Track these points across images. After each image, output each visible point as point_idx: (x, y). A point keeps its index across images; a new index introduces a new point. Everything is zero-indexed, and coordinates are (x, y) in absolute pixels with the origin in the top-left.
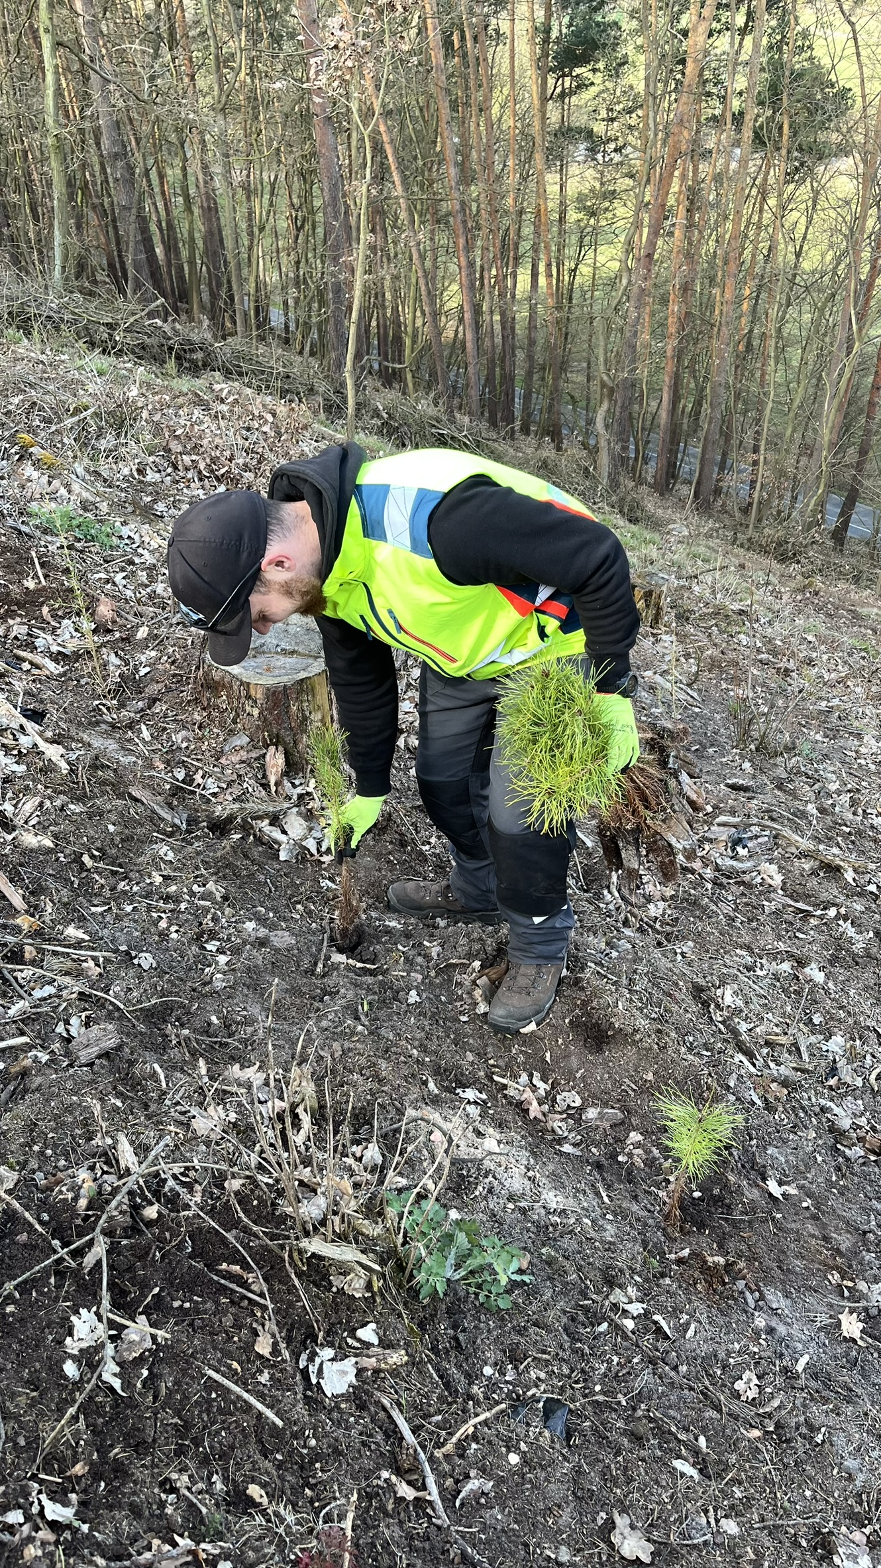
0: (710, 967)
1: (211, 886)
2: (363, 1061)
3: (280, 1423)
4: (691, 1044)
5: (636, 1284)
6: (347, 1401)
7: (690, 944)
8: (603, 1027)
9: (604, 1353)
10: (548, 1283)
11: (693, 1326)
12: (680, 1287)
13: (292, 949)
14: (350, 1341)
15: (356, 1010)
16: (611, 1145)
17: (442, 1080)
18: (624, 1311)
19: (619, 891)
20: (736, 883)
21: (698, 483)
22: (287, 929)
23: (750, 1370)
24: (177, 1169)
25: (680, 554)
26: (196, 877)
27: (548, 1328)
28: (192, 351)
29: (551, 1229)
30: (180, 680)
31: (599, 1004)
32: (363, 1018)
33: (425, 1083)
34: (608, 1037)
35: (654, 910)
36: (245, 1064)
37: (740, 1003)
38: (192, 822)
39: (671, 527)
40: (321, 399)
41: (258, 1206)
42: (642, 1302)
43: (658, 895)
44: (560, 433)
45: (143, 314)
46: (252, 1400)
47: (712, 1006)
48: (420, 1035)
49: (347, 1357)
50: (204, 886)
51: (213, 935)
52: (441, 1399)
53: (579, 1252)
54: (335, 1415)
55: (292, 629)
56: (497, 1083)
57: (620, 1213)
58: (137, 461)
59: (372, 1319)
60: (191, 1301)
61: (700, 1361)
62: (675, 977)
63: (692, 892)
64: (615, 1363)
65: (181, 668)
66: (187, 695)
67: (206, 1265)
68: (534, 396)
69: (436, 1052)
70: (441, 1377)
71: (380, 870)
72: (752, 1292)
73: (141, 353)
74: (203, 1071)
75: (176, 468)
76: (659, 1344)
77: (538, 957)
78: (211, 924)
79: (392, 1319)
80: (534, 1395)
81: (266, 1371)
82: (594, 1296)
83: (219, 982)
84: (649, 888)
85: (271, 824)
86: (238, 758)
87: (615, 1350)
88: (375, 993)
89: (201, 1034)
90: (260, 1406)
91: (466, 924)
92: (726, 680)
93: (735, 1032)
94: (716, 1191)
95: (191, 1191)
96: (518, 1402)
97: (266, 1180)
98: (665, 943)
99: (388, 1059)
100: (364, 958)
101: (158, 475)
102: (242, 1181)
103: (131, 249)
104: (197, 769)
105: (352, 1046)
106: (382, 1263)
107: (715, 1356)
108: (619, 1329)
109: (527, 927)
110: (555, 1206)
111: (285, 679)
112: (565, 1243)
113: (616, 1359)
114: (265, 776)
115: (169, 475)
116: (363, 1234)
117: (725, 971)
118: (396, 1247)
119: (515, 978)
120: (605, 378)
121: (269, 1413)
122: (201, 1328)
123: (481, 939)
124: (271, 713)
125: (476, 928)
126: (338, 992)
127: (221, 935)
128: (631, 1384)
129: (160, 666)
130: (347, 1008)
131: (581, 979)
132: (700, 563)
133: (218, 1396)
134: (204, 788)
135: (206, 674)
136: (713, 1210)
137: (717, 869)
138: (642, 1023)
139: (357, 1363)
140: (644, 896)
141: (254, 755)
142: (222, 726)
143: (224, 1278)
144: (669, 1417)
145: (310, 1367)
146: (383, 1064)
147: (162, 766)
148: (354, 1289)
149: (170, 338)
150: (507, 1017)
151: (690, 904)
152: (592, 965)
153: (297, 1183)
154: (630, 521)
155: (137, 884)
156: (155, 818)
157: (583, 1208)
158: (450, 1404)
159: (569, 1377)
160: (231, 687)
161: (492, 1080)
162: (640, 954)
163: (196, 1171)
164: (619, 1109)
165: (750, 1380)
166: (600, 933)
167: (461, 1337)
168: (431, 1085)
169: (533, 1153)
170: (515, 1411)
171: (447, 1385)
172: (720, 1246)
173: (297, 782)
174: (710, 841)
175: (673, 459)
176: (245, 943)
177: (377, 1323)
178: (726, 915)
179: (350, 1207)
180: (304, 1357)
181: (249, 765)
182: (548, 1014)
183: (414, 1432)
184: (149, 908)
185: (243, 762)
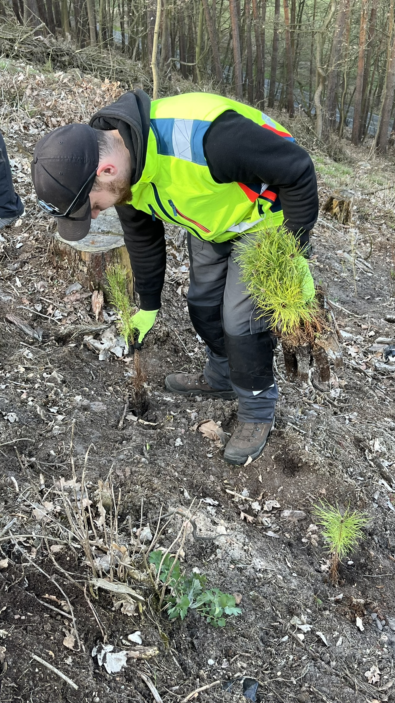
0: (367, 427)
1: (54, 374)
2: (143, 478)
3: (76, 687)
4: (351, 473)
5: (308, 614)
6: (121, 676)
7: (355, 414)
8: (296, 461)
9: (285, 653)
10: (253, 612)
11: (341, 639)
12: (335, 616)
13: (104, 412)
14: (124, 641)
15: (142, 449)
16: (298, 532)
17: (194, 492)
18: (299, 629)
19: (312, 382)
20: (387, 378)
21: (379, 137)
22: (102, 401)
23: (375, 665)
24: (22, 538)
25: (364, 181)
26: (46, 369)
27: (250, 638)
28: (62, 56)
29: (257, 581)
30: (40, 251)
31: (293, 448)
32: (146, 454)
33: (182, 493)
34: (298, 467)
35: (333, 393)
36: (68, 477)
37: (384, 449)
38: (46, 336)
39: (360, 163)
40: (142, 85)
41: (70, 560)
42: (311, 624)
43: (337, 384)
44: (292, 107)
45: (32, 33)
46: (60, 674)
47: (367, 451)
48: (181, 464)
49: (121, 650)
50: (50, 374)
51: (55, 403)
52: (180, 677)
53: (274, 595)
54: (113, 684)
55: (108, 218)
56: (228, 494)
57: (301, 574)
58: (23, 121)
59: (138, 629)
60: (26, 615)
61: (344, 659)
62: (343, 433)
63: (359, 383)
64: (291, 659)
65: (42, 243)
66: (44, 260)
67: (36, 595)
68: (277, 84)
69: (191, 475)
70: (181, 665)
71: (161, 367)
72: (381, 620)
73: (31, 57)
74: (42, 482)
75: (47, 126)
76: (319, 649)
77: (255, 418)
78: (54, 397)
79: (151, 629)
80: (238, 676)
81: (70, 657)
82: (281, 620)
83: (56, 430)
84: (332, 381)
85: (94, 338)
86: (74, 298)
87: (292, 652)
88: (155, 439)
89: (44, 461)
90: (64, 677)
91: (214, 399)
92: (389, 256)
93: (379, 466)
94: (362, 561)
95: (30, 551)
96: (228, 680)
97: (76, 546)
98: (339, 413)
99: (159, 478)
100: (149, 419)
101: (36, 130)
102: (61, 547)
104: (50, 304)
105: (137, 470)
106: (146, 595)
107: (354, 657)
108: (294, 639)
109: (248, 398)
110: (260, 567)
111: (103, 248)
112: (265, 589)
113: (291, 657)
114: (91, 310)
115: (43, 130)
116: (134, 579)
117: (375, 429)
118: (154, 586)
119: (241, 431)
120: (320, 71)
121: (70, 682)
122: (31, 631)
123: (222, 408)
124: (94, 270)
125: (219, 403)
126: (131, 439)
127: (60, 404)
128: (300, 672)
129: (29, 243)
130: (136, 447)
131: (283, 432)
132: (377, 185)
133: (40, 670)
134: (54, 316)
135: (55, 246)
136: (360, 572)
137: (376, 369)
138: (320, 459)
139: (127, 654)
140: (328, 385)
141: (85, 296)
142: (65, 279)
143: (47, 602)
144: (322, 691)
145: (98, 655)
146: (156, 480)
147: (28, 303)
148: (128, 611)
149: (48, 48)
150: (235, 454)
151: (356, 390)
152: (291, 425)
153: (94, 548)
154: (335, 160)
155: (9, 372)
156: (21, 334)
157: (278, 569)
158: (185, 680)
159: (262, 667)
160: (70, 254)
161: (225, 492)
162: (322, 418)
163: (34, 540)
164: (304, 510)
165: (375, 671)
166: (298, 407)
167: (195, 642)
168: (186, 494)
169: (248, 536)
170: (225, 685)
171: (185, 670)
172: (363, 593)
173: (111, 313)
174: (372, 353)
175: (363, 123)
176: (74, 408)
177: (141, 631)
178: (379, 397)
179: (127, 561)
180: (95, 650)
181: (82, 302)
182: (261, 452)
183: (161, 696)
184: (16, 386)
185: (78, 300)
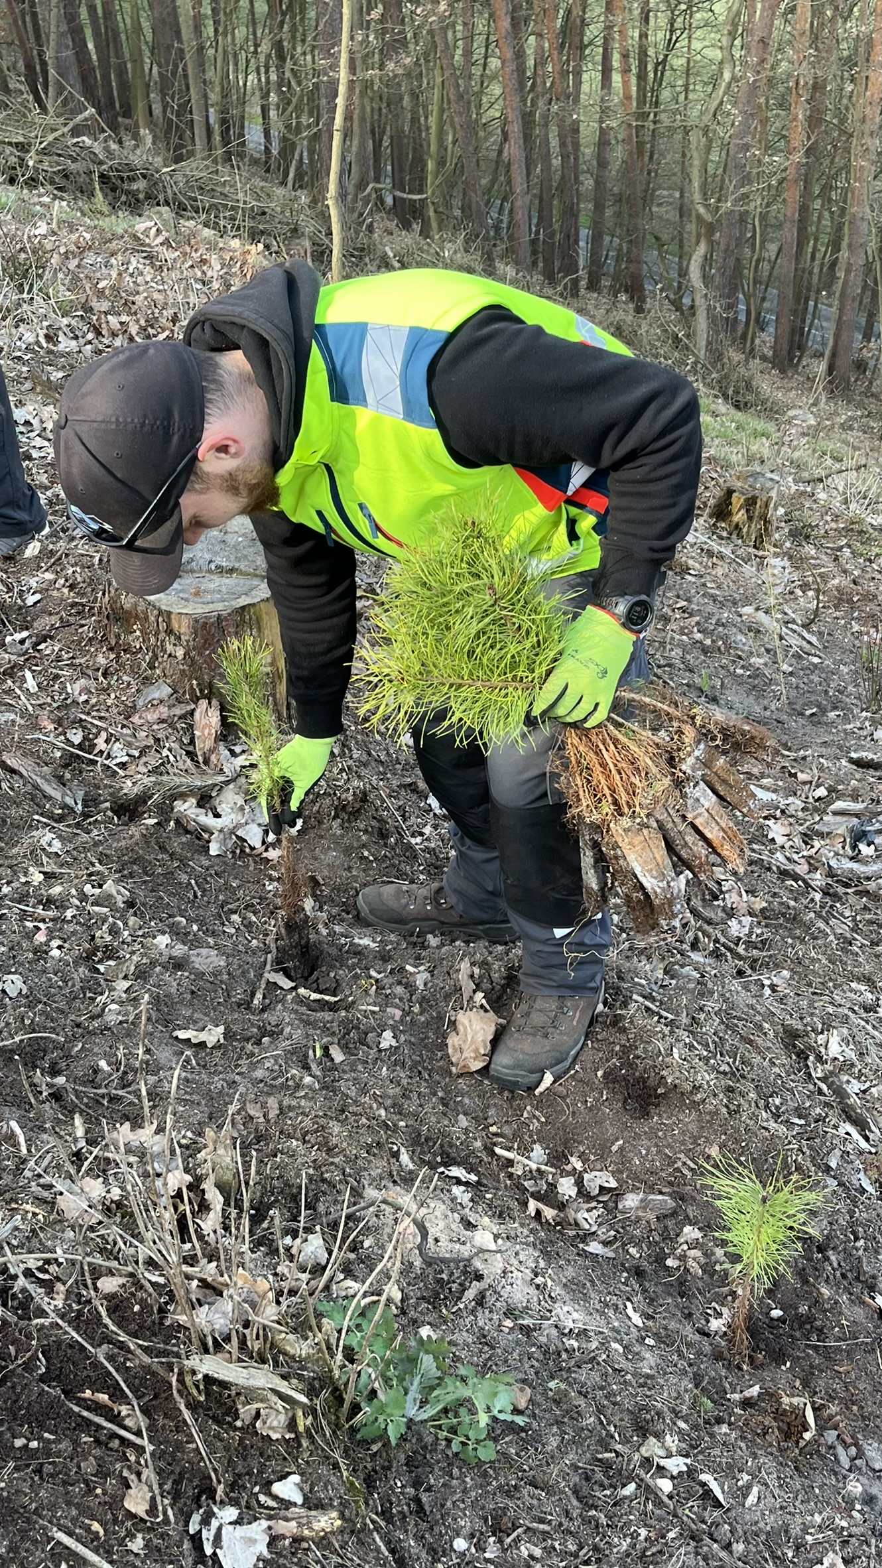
0: (811, 1005)
1: (109, 886)
2: (307, 1123)
4: (777, 1108)
5: (680, 1432)
7: (786, 973)
8: (652, 1082)
9: (628, 1524)
10: (555, 1429)
11: (755, 1490)
12: (743, 1438)
13: (220, 973)
14: (262, 1498)
15: (306, 1056)
16: (657, 1244)
17: (422, 1153)
18: (660, 1468)
20: (856, 893)
21: (834, 355)
22: (216, 947)
23: (834, 1551)
24: (33, 1261)
25: (802, 451)
26: (90, 875)
27: (549, 1489)
28: (132, 179)
29: (564, 1356)
30: (80, 611)
31: (645, 1051)
32: (313, 1066)
33: (396, 1155)
34: (658, 1096)
35: (735, 928)
36: (137, 1123)
37: (851, 1054)
38: (91, 802)
39: (791, 413)
40: (307, 243)
41: (141, 1312)
42: (687, 1456)
43: (743, 907)
44: (641, 289)
45: (66, 130)
47: (811, 1058)
48: (393, 1091)
49: (256, 1519)
50: (100, 886)
51: (109, 953)
53: (602, 1388)
55: (231, 539)
56: (499, 1157)
57: (665, 1339)
58: (45, 324)
59: (294, 1469)
60: (40, 1439)
61: (763, 1537)
62: (759, 1018)
63: (792, 903)
64: (642, 1538)
65: (83, 595)
66: (88, 632)
67: (63, 1391)
68: (607, 238)
69: (415, 1115)
70: (392, 1551)
71: (349, 869)
72: (846, 1446)
73: (63, 183)
74: (80, 1132)
75: (99, 333)
76: (706, 1514)
77: (559, 987)
78: (108, 938)
79: (323, 1470)
81: (140, 1536)
82: (618, 1447)
83: (113, 1014)
84: (731, 899)
85: (199, 806)
86: (156, 716)
87: (644, 1521)
88: (334, 1034)
89: (84, 1084)
91: (467, 942)
92: (858, 619)
93: (841, 1093)
94: (803, 1309)
95: (50, 1291)
97: (154, 1279)
98: (749, 972)
99: (344, 1122)
100: (322, 987)
101: (74, 343)
102: (122, 1280)
103: (52, 43)
104: (100, 729)
105: (294, 1103)
106: (312, 1392)
107: (786, 1532)
108: (649, 1491)
109: (545, 942)
110: (571, 1325)
111: (219, 606)
112: (582, 1375)
113: (643, 1533)
114: (192, 741)
115: (90, 342)
116: (285, 1354)
117: (831, 1009)
118: (331, 1371)
119: (528, 1014)
120: (702, 210)
122: (52, 1476)
123: (485, 963)
124: (200, 654)
125: (480, 948)
126: (281, 1032)
127: (121, 954)
128: (662, 1566)
129: (55, 593)
130: (293, 1052)
131: (622, 1017)
132: (829, 462)
134: (109, 756)
135: (114, 601)
136: (798, 1334)
137: (831, 873)
138: (705, 1077)
139: (270, 1528)
140: (724, 909)
141: (178, 711)
142: (134, 673)
143: (88, 1409)
145: (204, 1531)
146: (335, 1128)
147: (51, 727)
148: (270, 1428)
149: (101, 163)
150: (514, 1068)
151: (787, 921)
152: (641, 999)
153: (195, 1283)
154: (737, 407)
155: (8, 883)
156: (37, 797)
157: (613, 1329)
159: (576, 1556)
160: (146, 618)
161: (492, 1154)
162: (710, 985)
163: (59, 1265)
164: (670, 1195)
166: (655, 959)
167: (425, 1498)
168: (405, 1158)
169: (545, 1253)
171: (400, 1562)
172: (806, 1384)
173: (238, 749)
174: (821, 835)
175: (798, 323)
176: (153, 963)
177: (302, 1475)
178: (839, 937)
179: (269, 1313)
180: (196, 1518)
181: (172, 725)
182: (574, 1062)
184: (23, 916)
185: (163, 721)
